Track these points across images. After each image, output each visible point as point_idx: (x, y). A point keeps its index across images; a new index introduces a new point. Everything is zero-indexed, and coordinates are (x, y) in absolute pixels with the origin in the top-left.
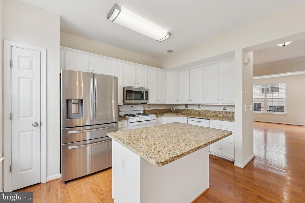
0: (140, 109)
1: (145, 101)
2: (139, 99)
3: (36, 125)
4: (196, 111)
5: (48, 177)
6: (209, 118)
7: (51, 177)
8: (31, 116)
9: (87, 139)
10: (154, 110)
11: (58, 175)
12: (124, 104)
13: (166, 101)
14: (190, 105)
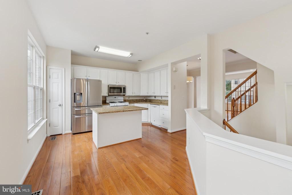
0: (121, 99)
1: (124, 94)
2: (120, 92)
3: (60, 105)
4: (159, 100)
5: (66, 132)
6: (159, 104)
7: (67, 132)
8: (58, 101)
9: (86, 113)
10: (133, 100)
11: (70, 132)
12: (109, 96)
13: (140, 93)
14: (157, 96)
